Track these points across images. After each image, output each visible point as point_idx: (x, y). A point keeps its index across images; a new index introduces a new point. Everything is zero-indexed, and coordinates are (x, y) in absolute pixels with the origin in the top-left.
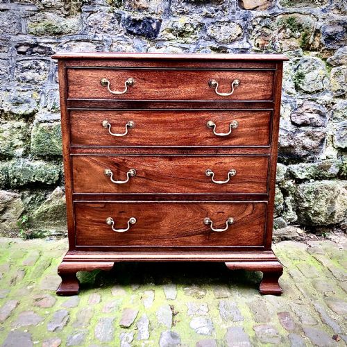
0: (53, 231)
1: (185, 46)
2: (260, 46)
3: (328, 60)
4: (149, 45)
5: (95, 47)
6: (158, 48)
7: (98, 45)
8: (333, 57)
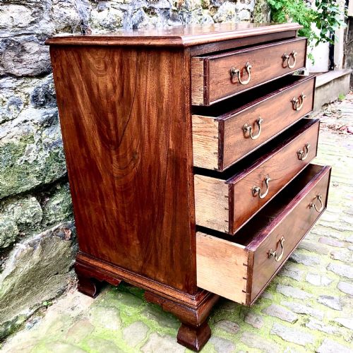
0: (26, 311)
1: (124, 7)
2: (178, 5)
3: (215, 17)
4: (90, 7)
5: (30, 12)
6: (100, 11)
7: (34, 10)
8: (217, 15)
